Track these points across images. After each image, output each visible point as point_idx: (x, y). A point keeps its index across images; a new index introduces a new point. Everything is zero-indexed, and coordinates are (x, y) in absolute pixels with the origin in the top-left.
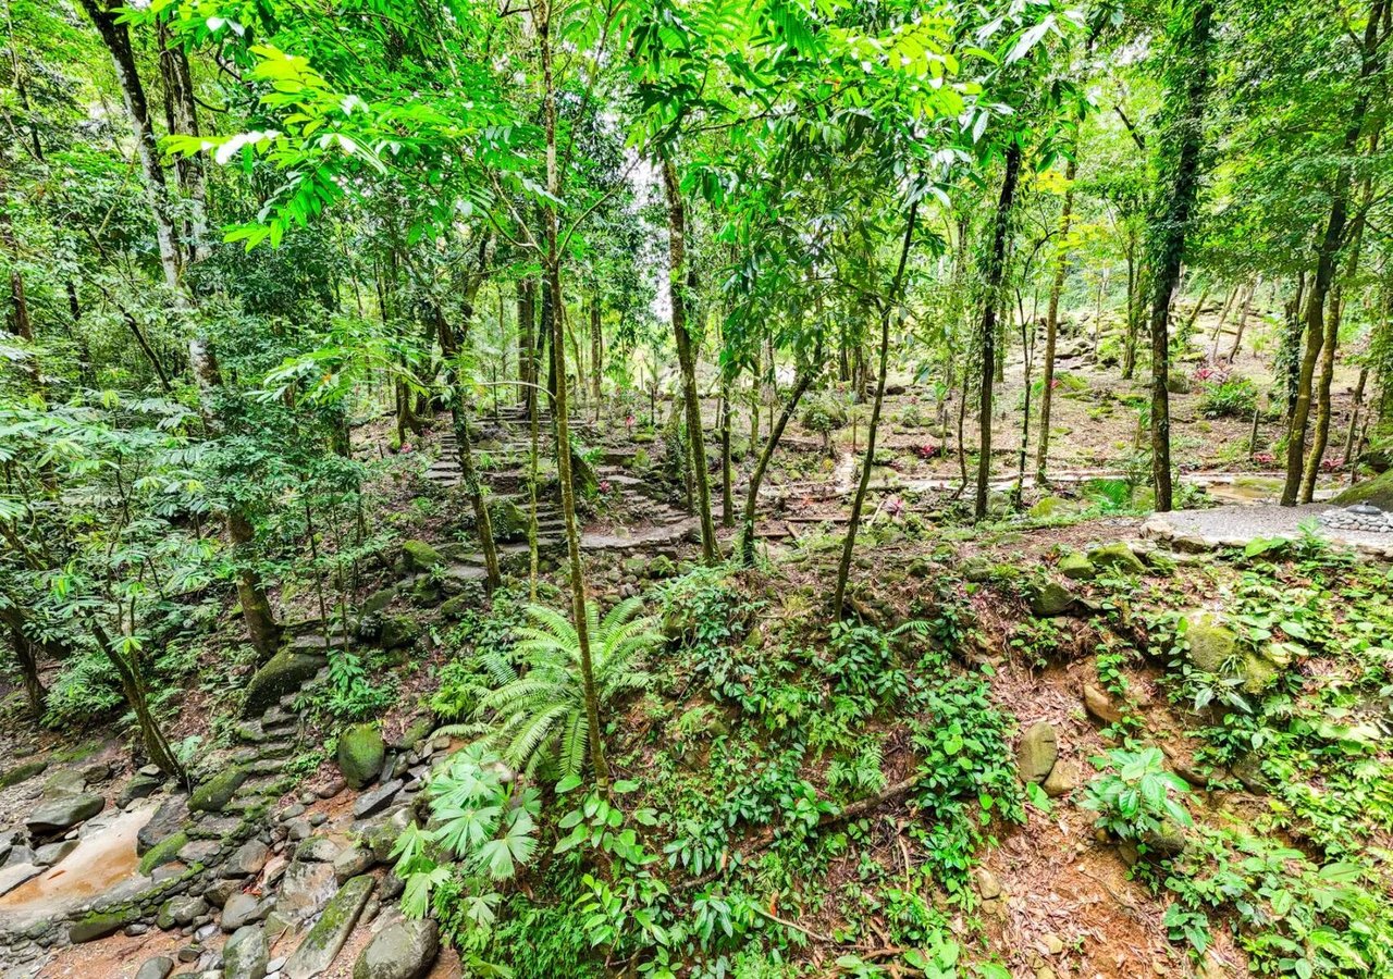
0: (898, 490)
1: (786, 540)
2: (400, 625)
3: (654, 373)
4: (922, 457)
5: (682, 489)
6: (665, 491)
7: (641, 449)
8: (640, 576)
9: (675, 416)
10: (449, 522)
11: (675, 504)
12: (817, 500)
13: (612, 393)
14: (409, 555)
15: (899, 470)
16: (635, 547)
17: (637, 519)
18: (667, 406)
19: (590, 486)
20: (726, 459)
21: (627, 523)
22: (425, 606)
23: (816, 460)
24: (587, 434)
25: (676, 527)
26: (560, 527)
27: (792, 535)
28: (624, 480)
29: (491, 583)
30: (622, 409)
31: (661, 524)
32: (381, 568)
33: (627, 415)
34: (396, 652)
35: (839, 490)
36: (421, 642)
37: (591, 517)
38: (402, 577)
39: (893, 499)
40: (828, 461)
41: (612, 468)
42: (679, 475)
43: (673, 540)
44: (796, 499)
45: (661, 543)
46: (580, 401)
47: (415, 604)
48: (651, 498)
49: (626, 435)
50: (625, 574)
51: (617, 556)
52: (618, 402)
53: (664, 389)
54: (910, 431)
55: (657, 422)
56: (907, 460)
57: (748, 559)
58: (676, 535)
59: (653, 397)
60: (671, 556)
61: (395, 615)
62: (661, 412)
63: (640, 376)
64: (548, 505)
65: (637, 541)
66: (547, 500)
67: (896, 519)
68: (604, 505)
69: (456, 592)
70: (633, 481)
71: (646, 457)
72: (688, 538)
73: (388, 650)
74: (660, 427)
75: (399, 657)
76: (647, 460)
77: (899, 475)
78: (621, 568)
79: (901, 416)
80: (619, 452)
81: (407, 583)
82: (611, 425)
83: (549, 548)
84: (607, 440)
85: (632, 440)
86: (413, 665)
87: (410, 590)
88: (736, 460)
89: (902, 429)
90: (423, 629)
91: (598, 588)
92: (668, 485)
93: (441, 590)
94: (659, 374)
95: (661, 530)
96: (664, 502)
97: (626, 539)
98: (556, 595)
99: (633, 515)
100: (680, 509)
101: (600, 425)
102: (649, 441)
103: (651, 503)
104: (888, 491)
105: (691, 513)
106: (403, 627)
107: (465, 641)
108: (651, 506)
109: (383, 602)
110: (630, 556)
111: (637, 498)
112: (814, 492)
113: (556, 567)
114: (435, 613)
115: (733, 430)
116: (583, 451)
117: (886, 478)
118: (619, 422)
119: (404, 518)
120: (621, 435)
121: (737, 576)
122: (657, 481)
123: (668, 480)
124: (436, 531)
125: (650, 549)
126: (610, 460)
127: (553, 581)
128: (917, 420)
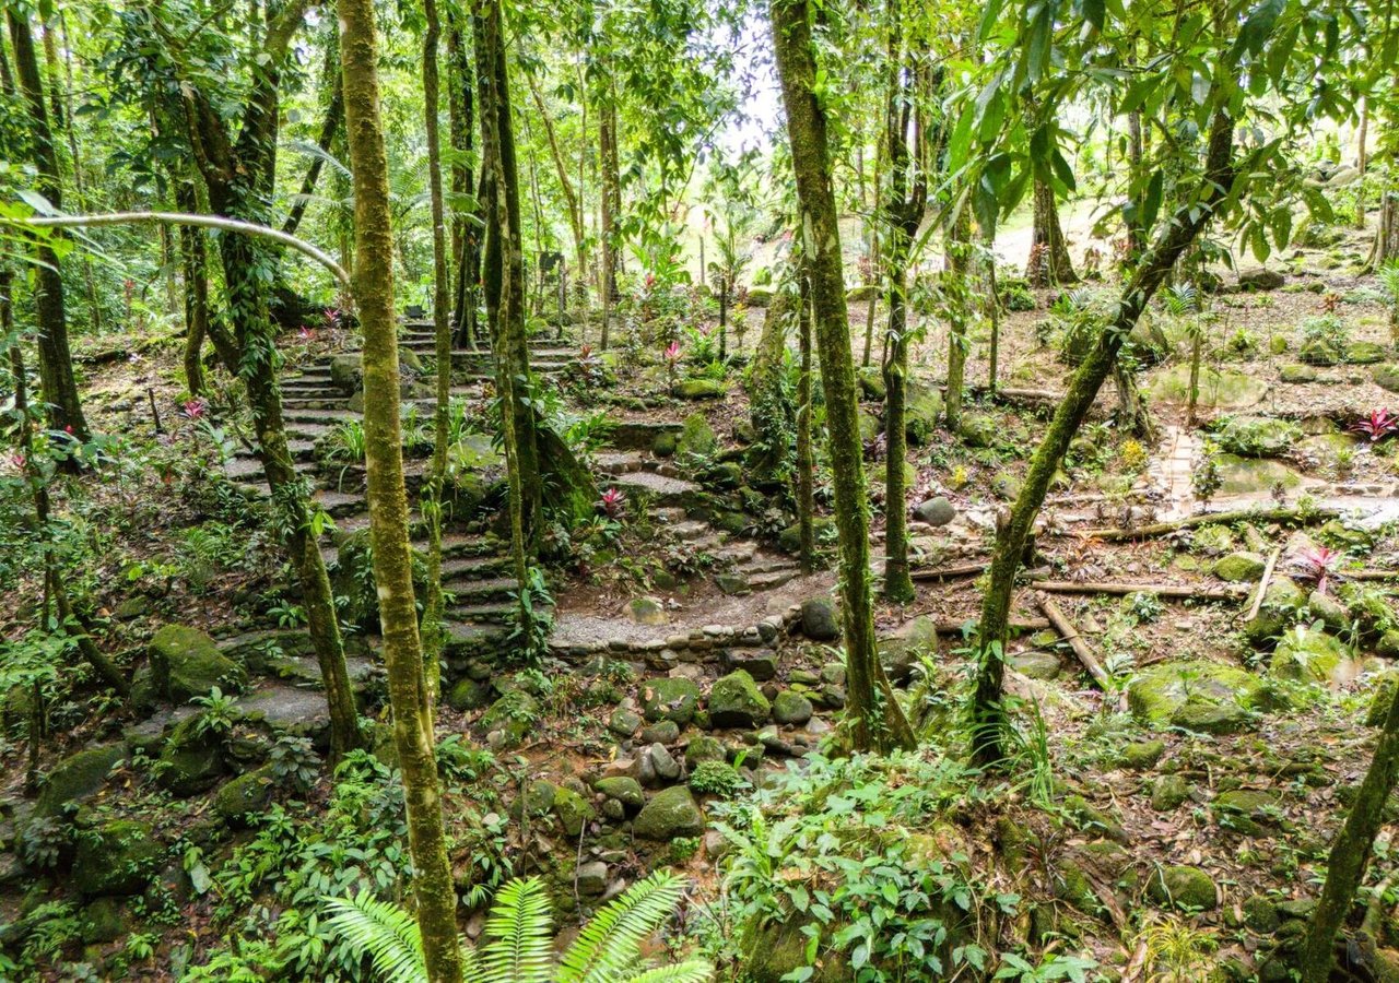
0: (1314, 520)
1: (1044, 639)
2: (111, 843)
3: (725, 248)
4: (1363, 438)
5: (787, 505)
6: (750, 511)
7: (695, 412)
8: (685, 722)
9: (774, 339)
10: (263, 582)
11: (771, 542)
12: (1111, 540)
13: (639, 292)
14: (162, 663)
15: (1307, 469)
16: (677, 647)
17: (682, 578)
18: (756, 320)
19: (577, 497)
20: (893, 441)
21: (662, 586)
22: (182, 793)
23: (1100, 441)
24: (580, 383)
25: (773, 599)
26: (501, 597)
27: (1054, 627)
28: (656, 484)
29: (334, 739)
30: (657, 326)
31: (738, 590)
32: (101, 687)
33: (668, 338)
34: (103, 907)
35: (1164, 517)
36: (161, 886)
37: (579, 572)
38: (146, 713)
39: (1303, 547)
40: (1131, 446)
41: (630, 457)
42: (779, 475)
43: (766, 635)
44: (1061, 537)
45: (738, 640)
46: (571, 309)
47: (162, 783)
48: (716, 526)
49: (665, 382)
50: (651, 717)
51: (632, 670)
52: (650, 309)
53: (747, 281)
54: (1323, 374)
55: (731, 352)
56: (1325, 446)
57: (988, 754)
58: (774, 620)
59: (724, 300)
60: (761, 672)
61: (105, 816)
62: (740, 330)
63: (698, 257)
64: (483, 542)
65: (680, 633)
66: (481, 531)
67: (1321, 598)
68: (608, 543)
69: (258, 758)
70: (676, 486)
71: (708, 432)
72: (806, 626)
73: (86, 900)
74: (738, 363)
75: (108, 921)
76: (710, 441)
77: (1308, 482)
78: (642, 701)
79: (1297, 339)
80: (647, 420)
81: (147, 731)
82: (632, 359)
83: (477, 650)
84: (622, 393)
85: (676, 393)
86: (138, 942)
87: (154, 751)
88: (913, 440)
89: (1305, 370)
90: (167, 855)
91: (586, 752)
92: (755, 497)
93: (224, 752)
94: (738, 253)
95: (737, 606)
96: (743, 536)
97: (657, 631)
98: (485, 771)
99: (674, 567)
100: (782, 552)
101: (609, 359)
102: (714, 395)
103: (715, 538)
104: (1286, 522)
105: (810, 565)
106: (120, 850)
107: (261, 888)
108: (714, 545)
109: (89, 779)
110: (662, 669)
111: (684, 527)
112: (1101, 520)
113: (489, 695)
114: (200, 809)
115: (912, 372)
116: (564, 419)
117: (1279, 491)
118: (651, 353)
119: (163, 572)
120: (653, 381)
121: (965, 821)
122: (731, 486)
123: (754, 485)
124: (233, 600)
125: (712, 654)
126: (625, 438)
127: (480, 733)
128: (1340, 349)
